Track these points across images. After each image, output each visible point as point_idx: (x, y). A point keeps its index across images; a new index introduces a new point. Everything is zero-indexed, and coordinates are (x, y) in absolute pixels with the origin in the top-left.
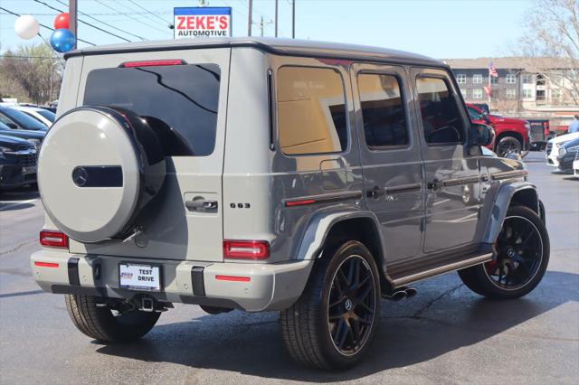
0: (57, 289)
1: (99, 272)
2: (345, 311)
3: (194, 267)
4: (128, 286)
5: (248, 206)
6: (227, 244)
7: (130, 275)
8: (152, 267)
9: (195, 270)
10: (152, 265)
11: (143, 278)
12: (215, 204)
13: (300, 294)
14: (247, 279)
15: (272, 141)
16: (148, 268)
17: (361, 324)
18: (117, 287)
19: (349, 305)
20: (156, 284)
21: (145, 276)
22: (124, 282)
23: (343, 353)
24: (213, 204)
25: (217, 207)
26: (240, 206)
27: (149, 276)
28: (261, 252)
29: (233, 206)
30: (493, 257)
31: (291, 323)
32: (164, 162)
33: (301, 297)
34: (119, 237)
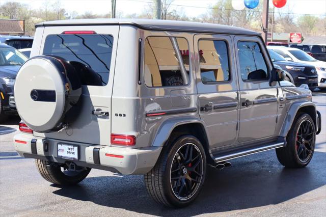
0: (26, 155)
1: (47, 148)
2: (183, 174)
3: (95, 148)
4: (62, 156)
5: (125, 115)
6: (113, 136)
7: (63, 150)
8: (74, 147)
9: (95, 150)
10: (74, 145)
11: (69, 153)
12: (107, 113)
13: (154, 165)
14: (122, 157)
15: (139, 80)
16: (72, 147)
17: (193, 182)
18: (57, 156)
19: (185, 171)
20: (76, 156)
21: (71, 151)
22: (60, 154)
23: (180, 198)
24: (106, 113)
25: (108, 115)
26: (120, 115)
27: (72, 151)
28: (131, 142)
29: (116, 115)
30: (284, 145)
31: (150, 180)
32: (81, 89)
33: (155, 166)
34: (55, 129)
